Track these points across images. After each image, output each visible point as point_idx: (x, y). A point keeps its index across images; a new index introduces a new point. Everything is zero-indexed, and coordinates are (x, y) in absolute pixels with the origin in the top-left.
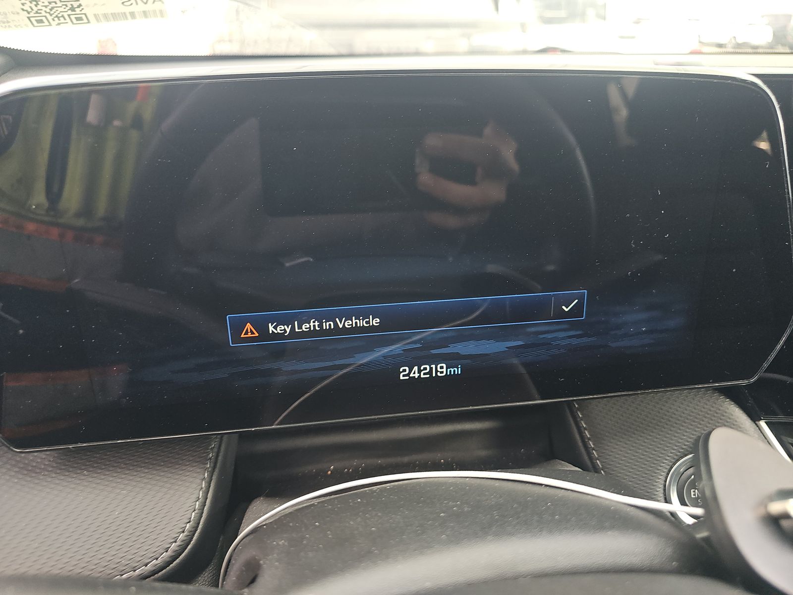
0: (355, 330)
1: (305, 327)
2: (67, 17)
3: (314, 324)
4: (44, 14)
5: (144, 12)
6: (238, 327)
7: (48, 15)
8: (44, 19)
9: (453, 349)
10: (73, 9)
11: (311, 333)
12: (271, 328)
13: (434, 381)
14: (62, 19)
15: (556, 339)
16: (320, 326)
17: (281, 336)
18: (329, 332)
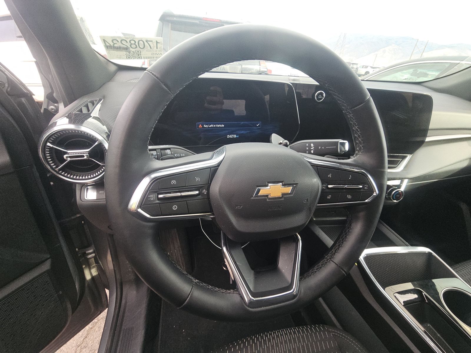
0: (220, 127)
1: (210, 126)
2: (136, 57)
3: (212, 125)
4: (131, 56)
5: (157, 57)
6: (199, 125)
7: (132, 56)
8: (130, 57)
9: (237, 132)
10: (138, 55)
11: (212, 127)
12: (204, 126)
13: (233, 138)
14: (135, 57)
15: (256, 131)
16: (213, 126)
17: (206, 128)
18: (215, 127)
